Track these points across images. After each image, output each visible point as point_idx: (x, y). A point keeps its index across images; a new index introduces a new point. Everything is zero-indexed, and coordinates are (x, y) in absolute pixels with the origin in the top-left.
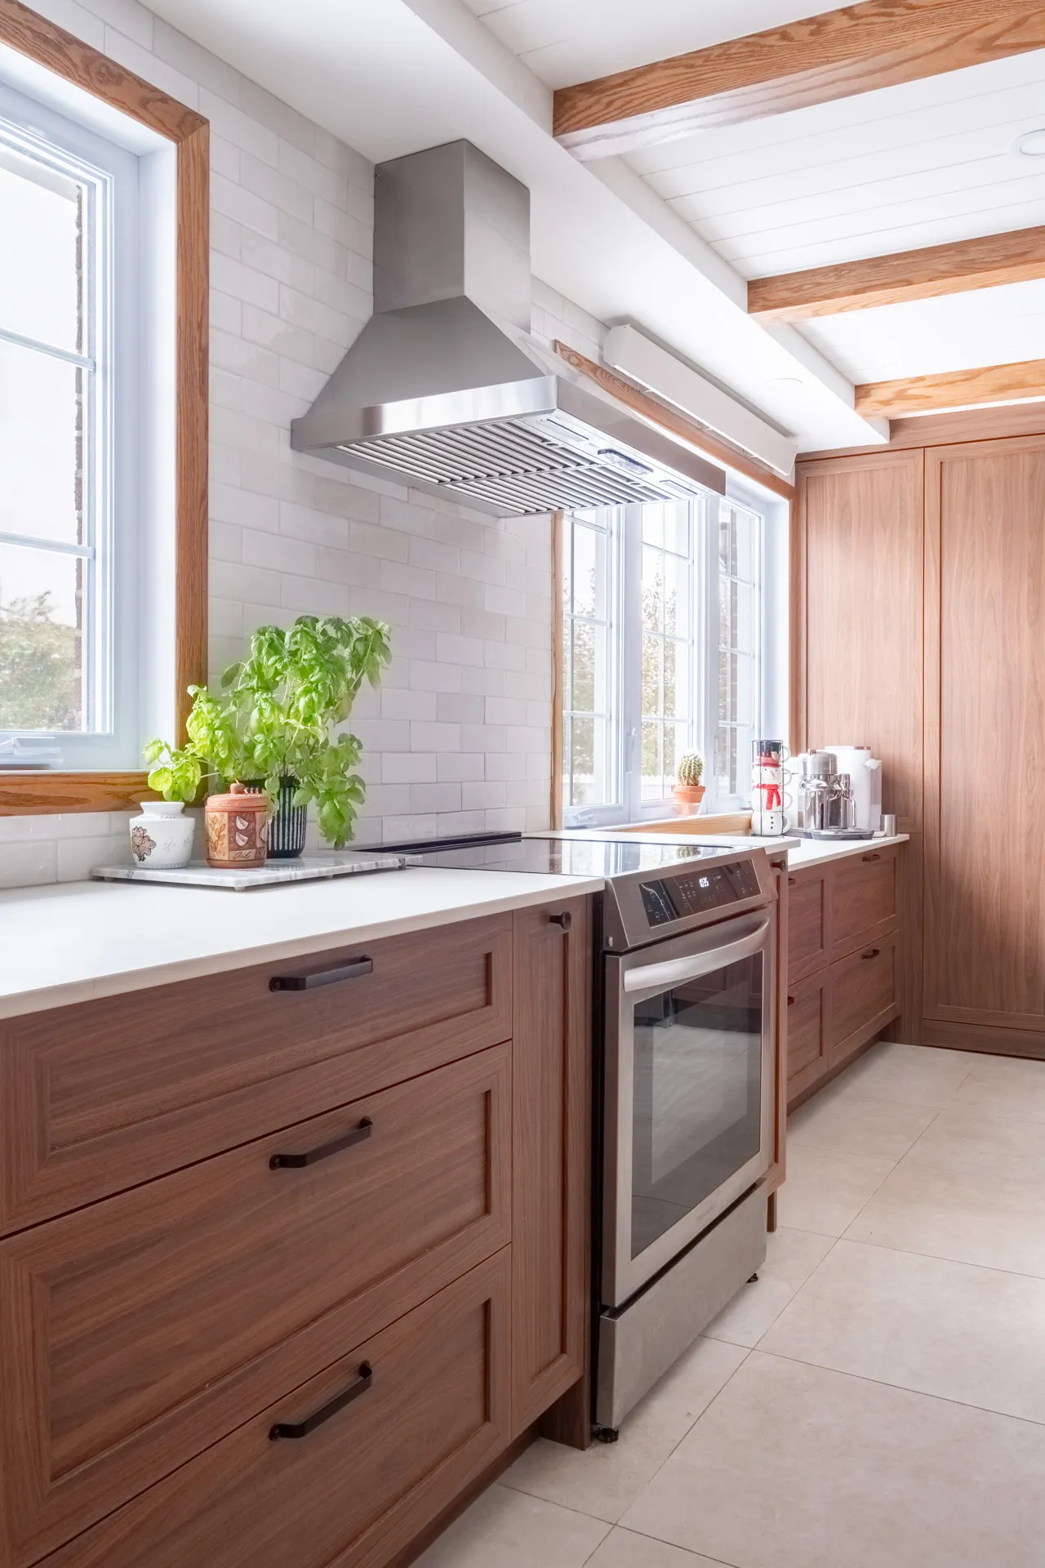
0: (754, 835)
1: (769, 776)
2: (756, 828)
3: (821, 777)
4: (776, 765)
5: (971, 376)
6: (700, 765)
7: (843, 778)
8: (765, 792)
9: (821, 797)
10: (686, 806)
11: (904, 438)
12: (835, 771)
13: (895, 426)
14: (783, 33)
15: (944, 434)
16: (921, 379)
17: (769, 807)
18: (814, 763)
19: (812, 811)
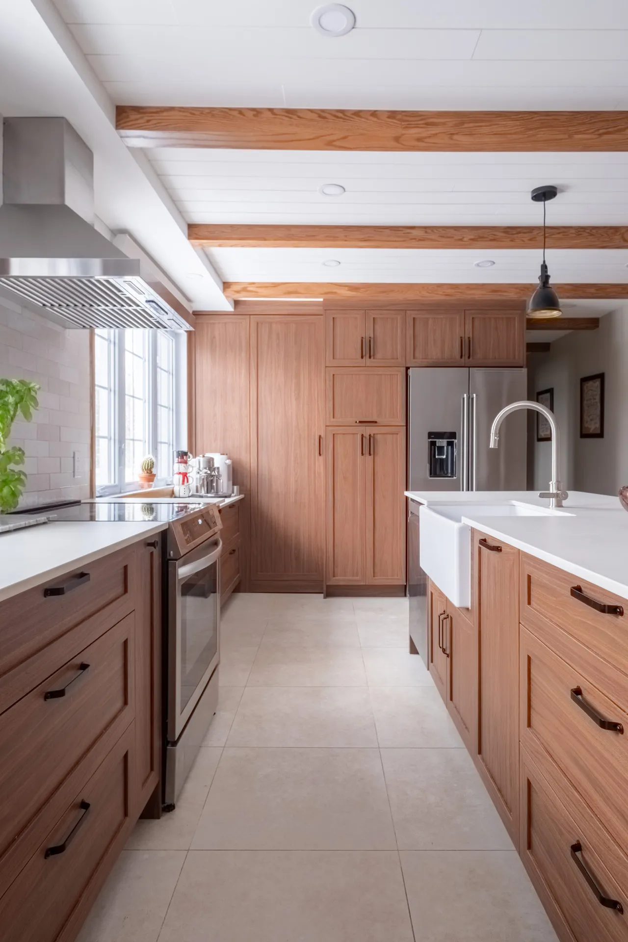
0: (175, 497)
1: (182, 468)
2: (177, 494)
3: (207, 468)
4: (186, 462)
5: (275, 285)
6: (153, 463)
7: (216, 469)
8: (181, 476)
9: (207, 478)
10: (146, 484)
11: (241, 309)
12: (213, 465)
13: (237, 303)
14: (240, 111)
15: (258, 309)
16: (253, 283)
17: (183, 483)
18: (204, 461)
19: (203, 485)
